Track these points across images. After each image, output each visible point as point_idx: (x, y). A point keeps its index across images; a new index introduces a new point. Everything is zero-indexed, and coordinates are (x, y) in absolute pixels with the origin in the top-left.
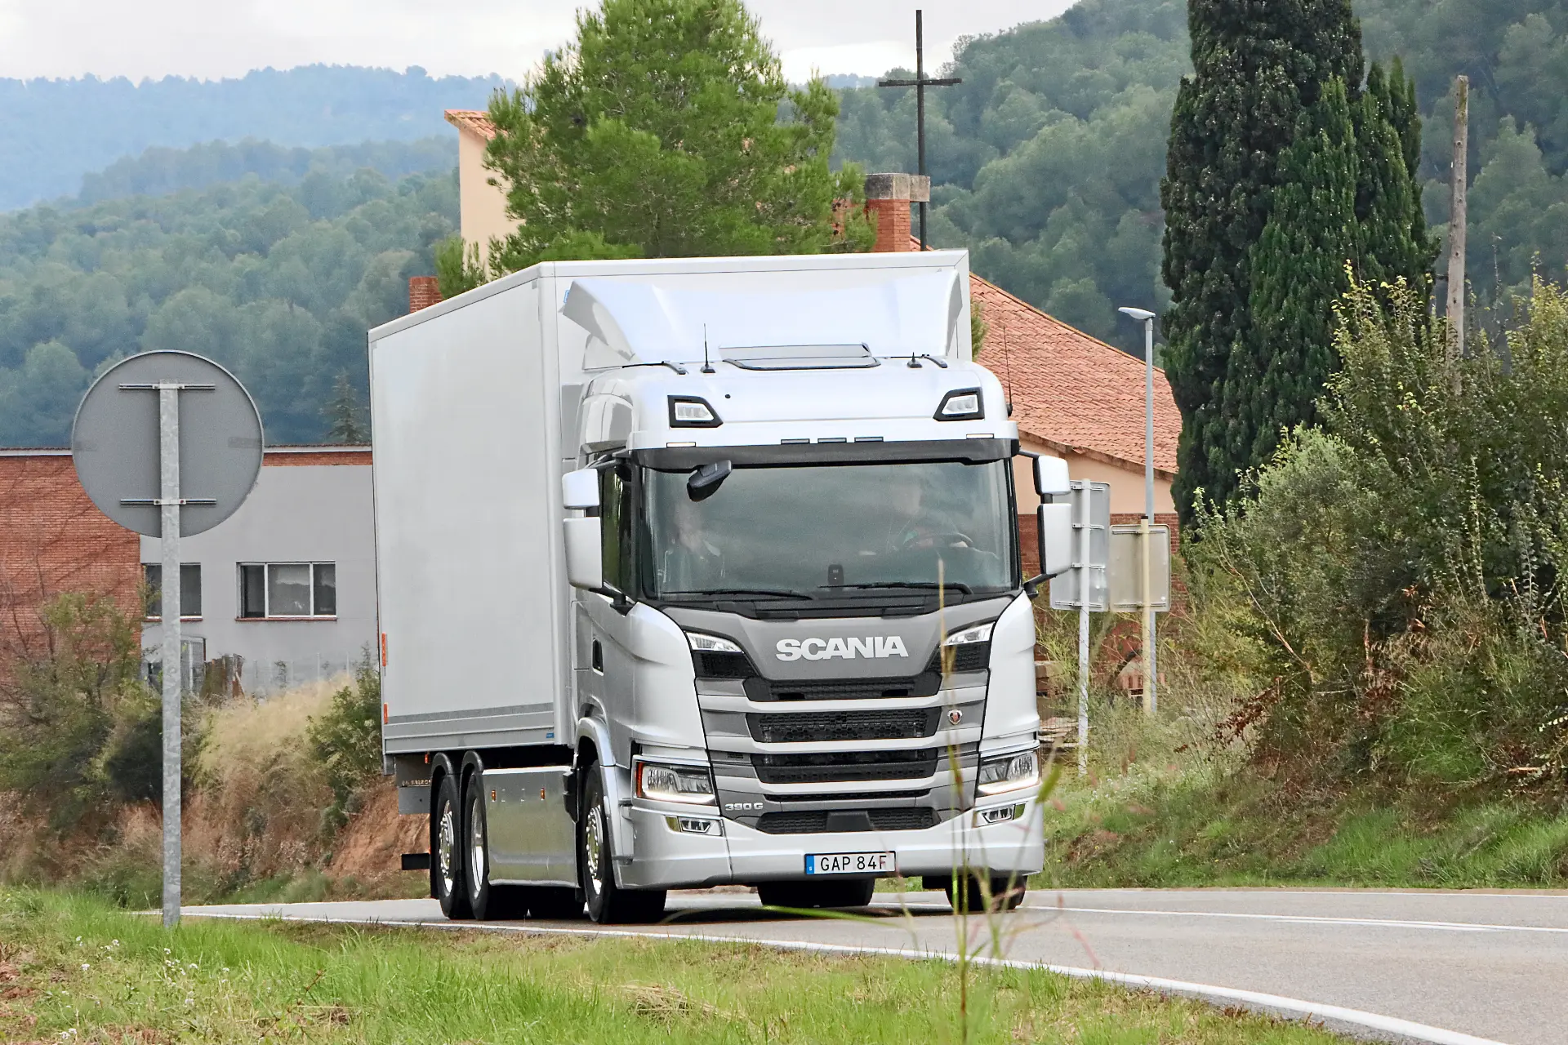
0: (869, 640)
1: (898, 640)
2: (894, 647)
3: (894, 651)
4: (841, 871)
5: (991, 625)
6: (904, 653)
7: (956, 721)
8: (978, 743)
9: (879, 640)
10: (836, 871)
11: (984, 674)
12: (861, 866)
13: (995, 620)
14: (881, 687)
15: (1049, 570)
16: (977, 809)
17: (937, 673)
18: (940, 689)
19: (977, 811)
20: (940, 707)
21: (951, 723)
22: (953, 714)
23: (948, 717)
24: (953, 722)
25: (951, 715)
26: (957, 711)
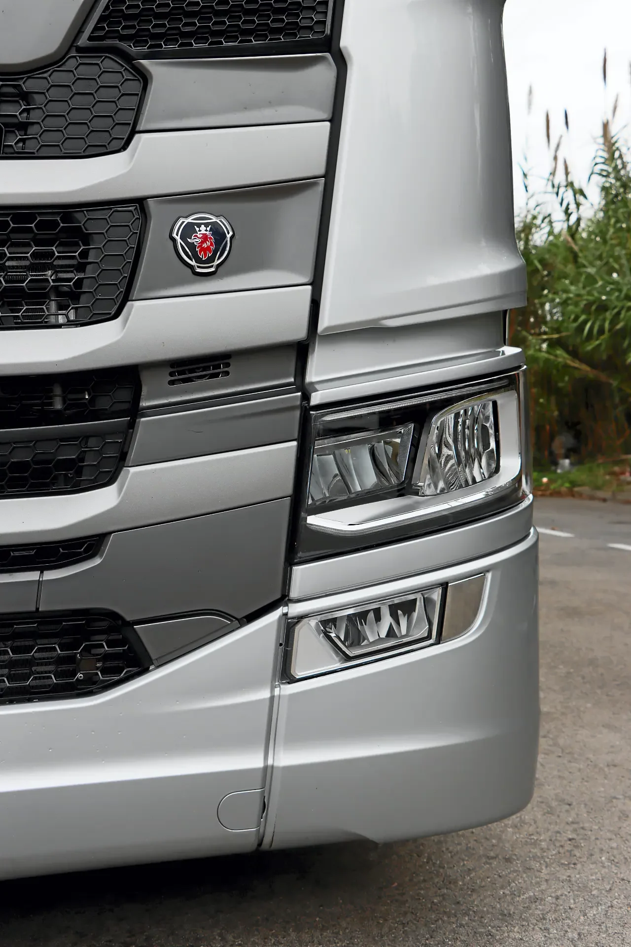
7: (212, 257)
8: (304, 351)
11: (321, 74)
16: (295, 610)
17: (128, 59)
18: (141, 127)
19: (301, 618)
20: (140, 202)
21: (193, 263)
22: (199, 225)
23: (179, 240)
24: (198, 260)
25: (189, 230)
26: (214, 219)
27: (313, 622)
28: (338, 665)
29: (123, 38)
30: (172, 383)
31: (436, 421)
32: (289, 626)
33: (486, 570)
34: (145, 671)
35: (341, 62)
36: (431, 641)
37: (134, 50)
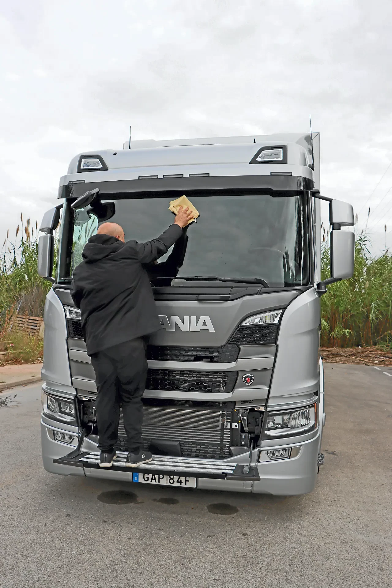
0: (186, 318)
1: (207, 319)
2: (205, 324)
3: (204, 327)
4: (157, 483)
5: (281, 311)
6: (212, 329)
7: (250, 382)
8: (267, 400)
9: (193, 318)
10: (153, 482)
11: (273, 348)
12: (172, 481)
13: (285, 308)
14: (195, 353)
15: (335, 276)
16: (262, 449)
17: (237, 345)
18: (239, 358)
19: (262, 451)
20: (237, 371)
21: (246, 383)
22: (247, 376)
23: (244, 379)
24: (247, 383)
25: (246, 377)
26: (251, 375)
27: (265, 452)
28: (269, 460)
29: (236, 342)
30: (241, 403)
31: (293, 415)
32: (260, 452)
33: (302, 445)
34: (232, 456)
35: (277, 347)
36: (289, 458)
37: (237, 343)
